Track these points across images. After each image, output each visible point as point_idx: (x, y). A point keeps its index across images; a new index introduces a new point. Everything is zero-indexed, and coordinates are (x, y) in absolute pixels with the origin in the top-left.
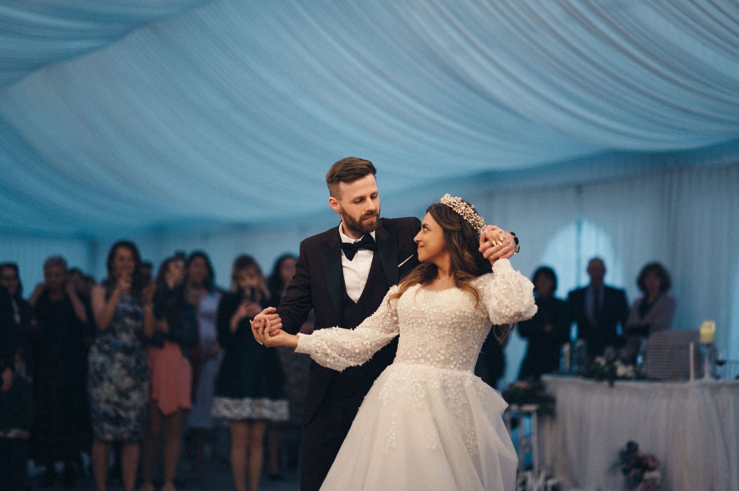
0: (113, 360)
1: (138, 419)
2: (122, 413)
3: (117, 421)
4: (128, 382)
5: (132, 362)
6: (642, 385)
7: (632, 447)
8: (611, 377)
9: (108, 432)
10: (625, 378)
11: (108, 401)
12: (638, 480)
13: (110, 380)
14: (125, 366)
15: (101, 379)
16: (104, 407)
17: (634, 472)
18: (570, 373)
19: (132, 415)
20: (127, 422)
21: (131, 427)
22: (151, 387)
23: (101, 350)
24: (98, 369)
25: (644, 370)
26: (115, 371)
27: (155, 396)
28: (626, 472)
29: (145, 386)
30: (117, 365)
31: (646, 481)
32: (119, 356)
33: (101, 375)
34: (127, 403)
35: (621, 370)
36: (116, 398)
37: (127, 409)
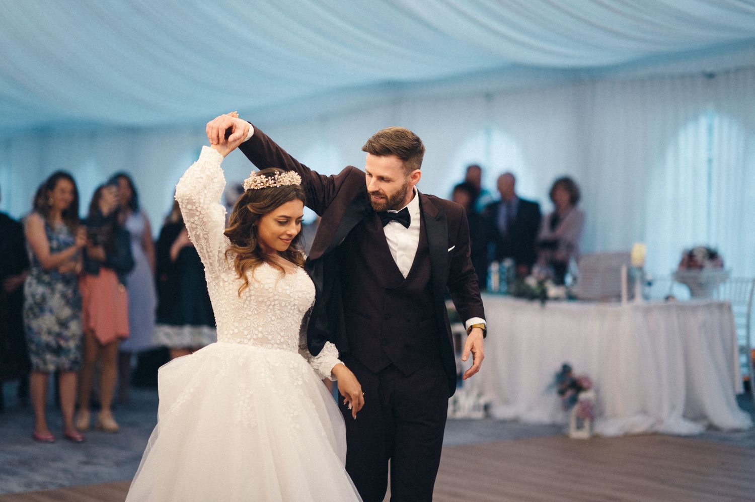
0: (53, 291)
1: (78, 348)
2: (62, 343)
3: (58, 351)
4: (66, 312)
5: (70, 292)
6: (573, 306)
7: (566, 370)
8: (542, 297)
9: (51, 362)
10: (556, 299)
11: (49, 332)
12: (574, 400)
13: (51, 311)
14: (64, 296)
15: (42, 310)
16: (45, 338)
17: (570, 393)
18: (499, 293)
19: (72, 344)
20: (66, 351)
21: (72, 356)
22: (88, 316)
23: (40, 281)
24: (39, 301)
25: (575, 290)
26: (55, 301)
27: (92, 324)
28: (562, 393)
29: (82, 315)
30: (57, 296)
31: (582, 403)
32: (60, 286)
33: (41, 306)
34: (66, 333)
35: (553, 291)
36: (56, 328)
37: (67, 339)
